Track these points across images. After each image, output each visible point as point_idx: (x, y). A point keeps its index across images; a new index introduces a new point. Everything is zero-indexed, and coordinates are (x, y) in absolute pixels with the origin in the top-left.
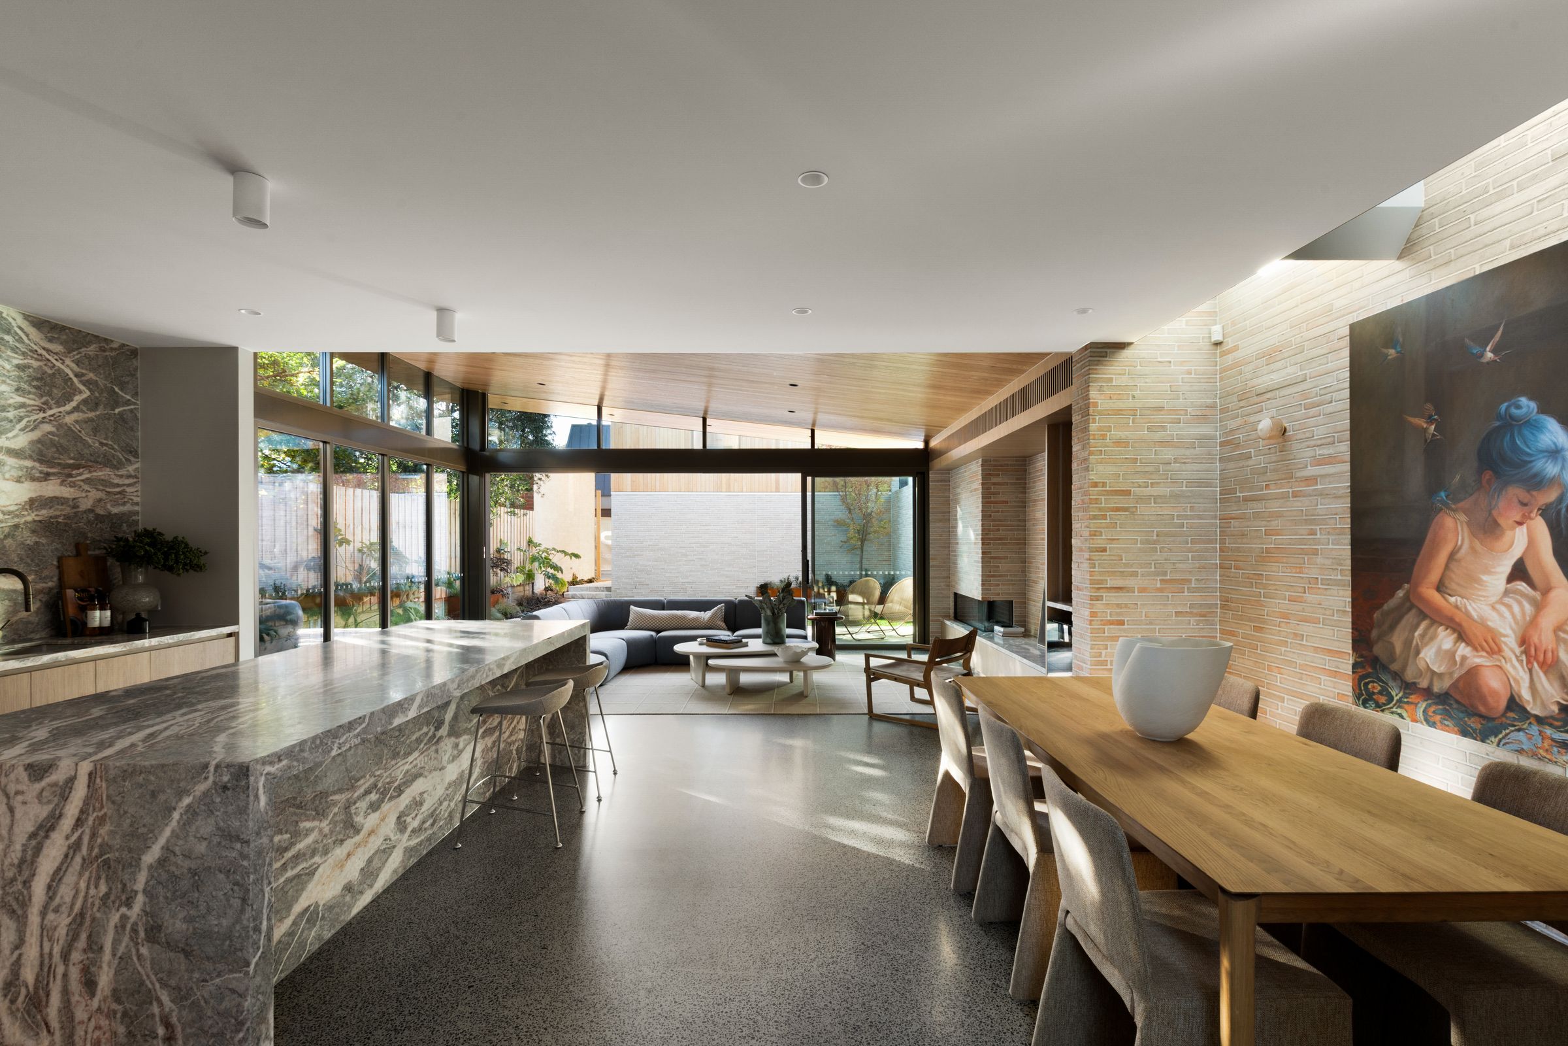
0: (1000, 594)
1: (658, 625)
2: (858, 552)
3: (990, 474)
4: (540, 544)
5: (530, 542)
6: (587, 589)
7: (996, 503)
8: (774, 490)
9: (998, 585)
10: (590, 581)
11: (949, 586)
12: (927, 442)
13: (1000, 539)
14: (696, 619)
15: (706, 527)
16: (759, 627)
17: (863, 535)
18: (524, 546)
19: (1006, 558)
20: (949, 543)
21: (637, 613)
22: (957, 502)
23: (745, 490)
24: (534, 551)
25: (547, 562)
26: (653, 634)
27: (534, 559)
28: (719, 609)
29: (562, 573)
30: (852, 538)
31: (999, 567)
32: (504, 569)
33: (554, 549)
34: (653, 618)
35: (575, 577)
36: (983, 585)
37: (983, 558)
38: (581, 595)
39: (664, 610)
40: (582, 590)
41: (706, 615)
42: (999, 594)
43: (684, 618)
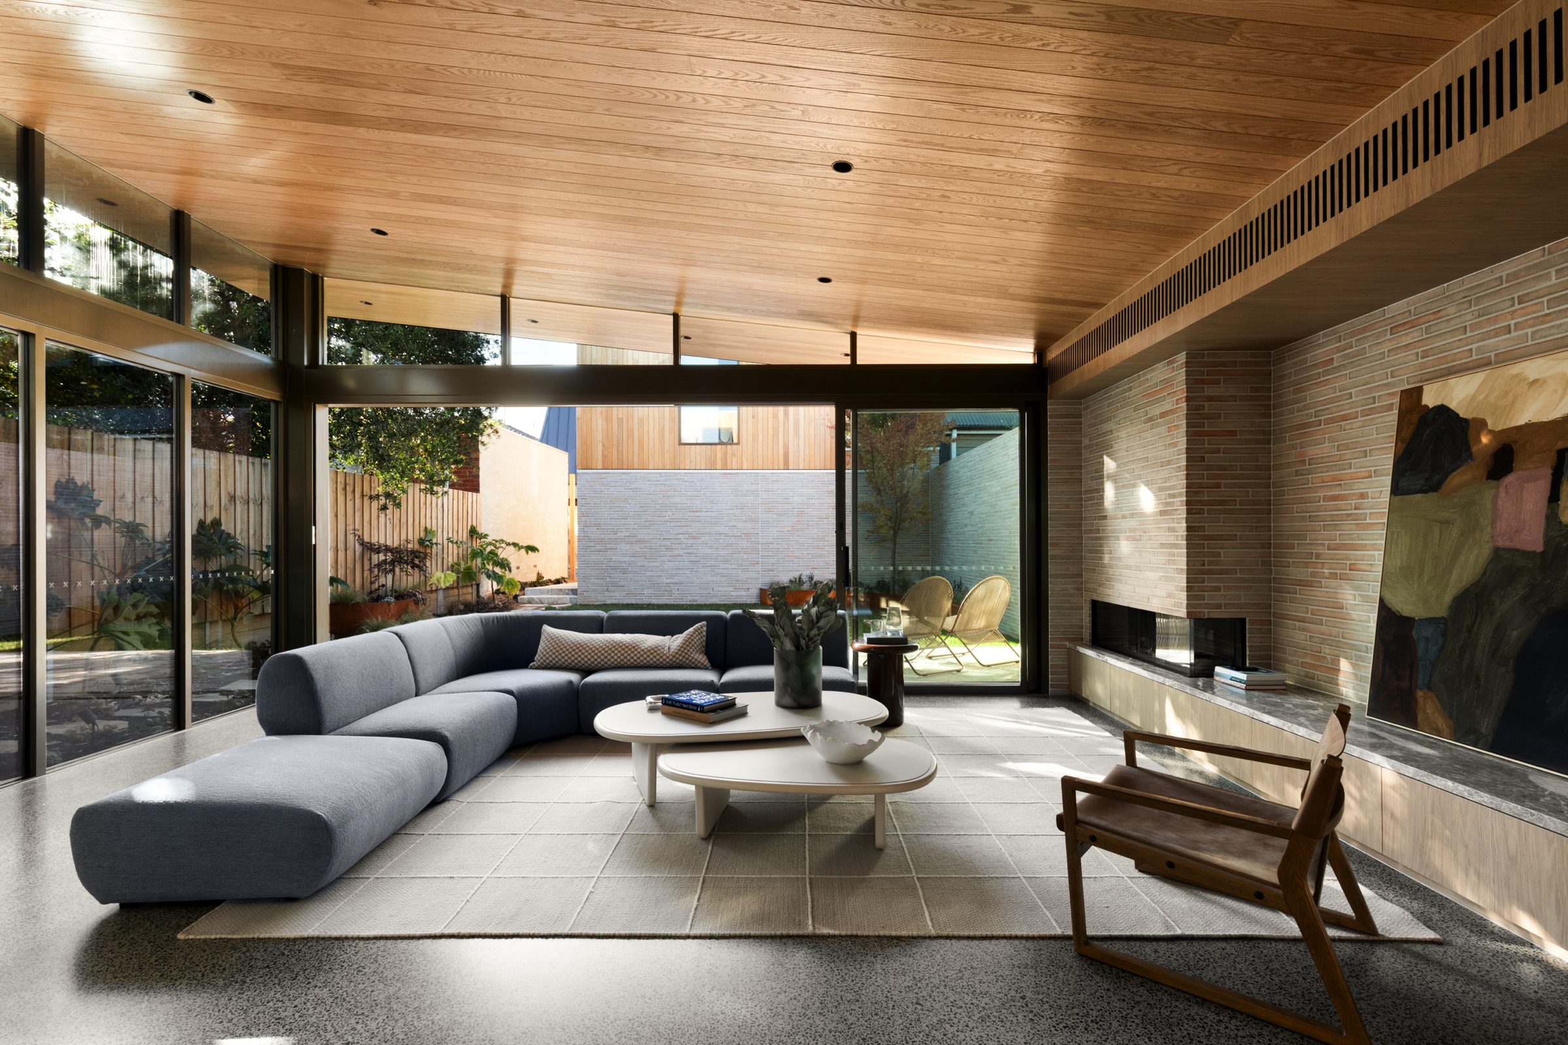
0: (1224, 605)
1: (586, 660)
2: (890, 545)
3: (1202, 381)
4: (486, 535)
5: (473, 532)
6: (552, 592)
7: (1214, 434)
8: (782, 467)
9: (1219, 589)
10: (558, 582)
11: (1080, 589)
12: (1040, 352)
13: (1221, 503)
14: (654, 650)
15: (697, 514)
16: (768, 661)
17: (897, 522)
18: (464, 535)
19: (1234, 537)
20: (1081, 519)
21: (553, 639)
22: (1104, 447)
23: (745, 466)
24: (477, 544)
25: (493, 558)
26: (573, 677)
27: (475, 554)
28: (696, 630)
29: (510, 570)
30: (882, 527)
31: (1219, 555)
32: (418, 566)
33: (502, 541)
34: (579, 647)
35: (540, 576)
36: (1189, 589)
37: (1188, 538)
38: (540, 599)
39: (601, 632)
40: (542, 592)
41: (672, 643)
42: (1219, 606)
43: (632, 647)
